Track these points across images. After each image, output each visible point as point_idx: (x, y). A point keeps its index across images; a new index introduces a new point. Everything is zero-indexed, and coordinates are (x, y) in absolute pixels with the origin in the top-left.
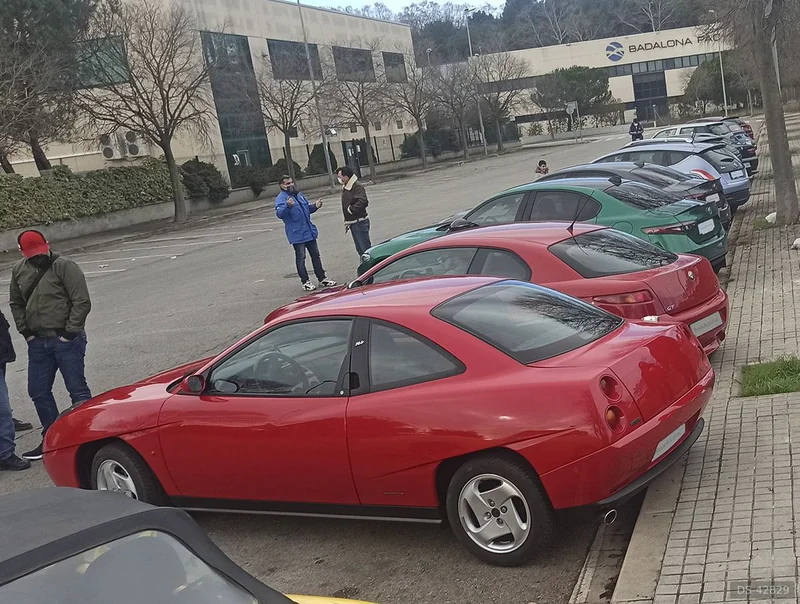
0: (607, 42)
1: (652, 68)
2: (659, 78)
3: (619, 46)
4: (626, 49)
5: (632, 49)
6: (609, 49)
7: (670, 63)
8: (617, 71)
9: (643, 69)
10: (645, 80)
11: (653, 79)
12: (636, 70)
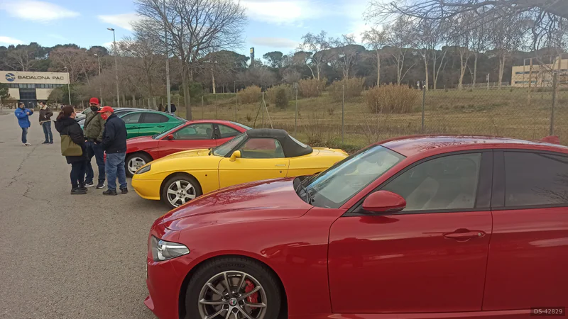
0: (7, 72)
1: (29, 87)
2: (33, 91)
3: (12, 75)
4: (16, 77)
5: (20, 77)
6: (7, 75)
7: (38, 86)
8: (11, 86)
9: (25, 86)
10: (25, 91)
11: (29, 91)
12: (21, 86)
